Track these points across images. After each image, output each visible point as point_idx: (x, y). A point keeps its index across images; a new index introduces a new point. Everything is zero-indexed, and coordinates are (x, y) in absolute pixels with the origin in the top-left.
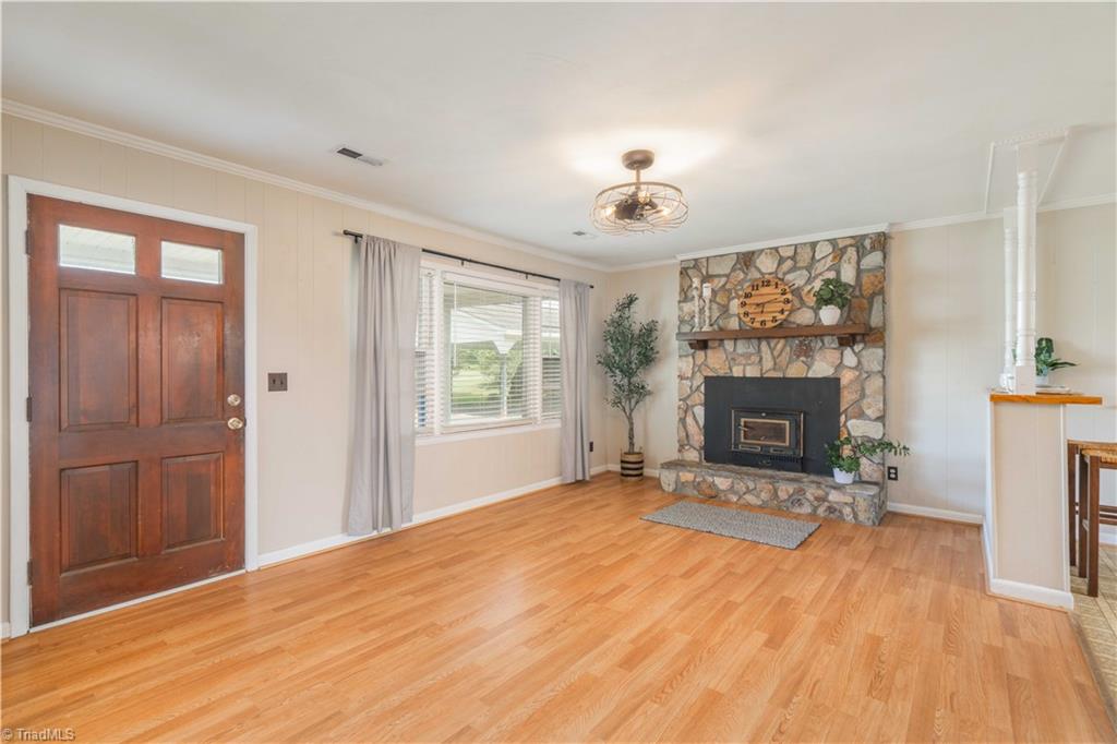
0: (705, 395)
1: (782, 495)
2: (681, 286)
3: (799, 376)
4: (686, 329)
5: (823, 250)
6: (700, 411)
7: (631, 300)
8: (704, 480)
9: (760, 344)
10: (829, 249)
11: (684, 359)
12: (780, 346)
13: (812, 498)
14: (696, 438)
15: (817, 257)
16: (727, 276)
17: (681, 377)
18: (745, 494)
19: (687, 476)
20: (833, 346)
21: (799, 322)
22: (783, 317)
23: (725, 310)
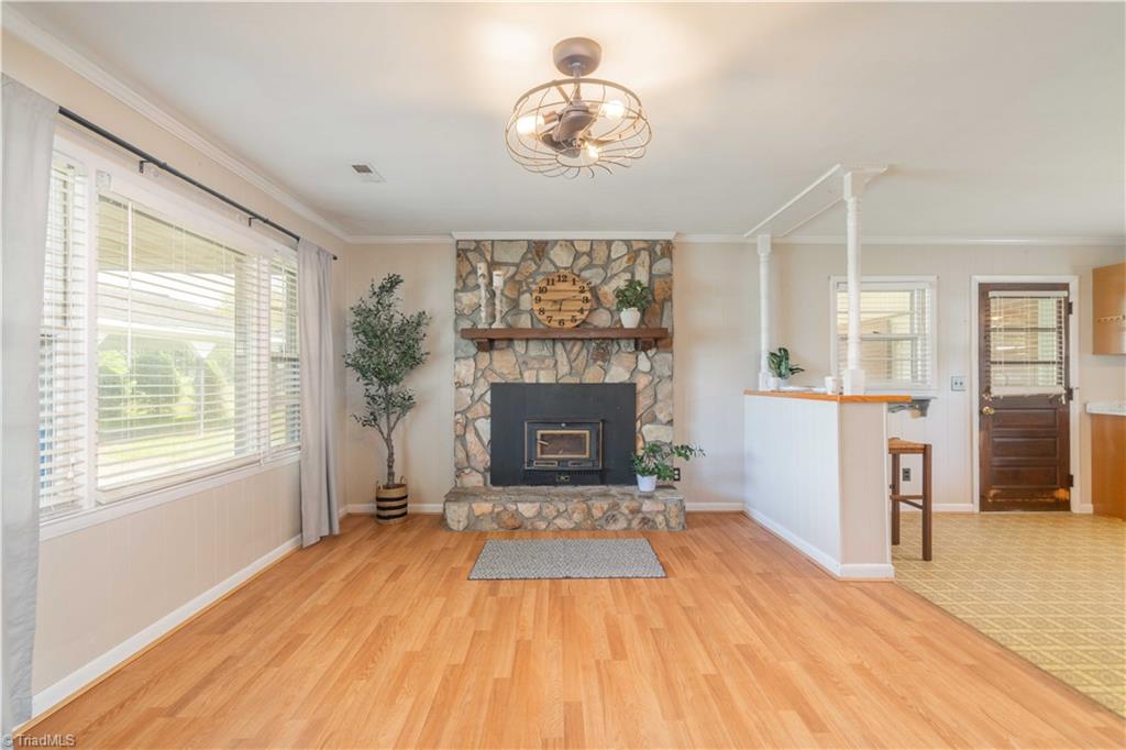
0: (492, 406)
1: (597, 513)
2: (458, 271)
3: (596, 381)
4: (466, 324)
5: (619, 251)
6: (484, 426)
7: (394, 282)
8: (505, 509)
9: (554, 344)
10: (624, 250)
11: (462, 362)
12: (576, 349)
13: (627, 512)
14: (480, 458)
15: (613, 256)
16: (517, 265)
17: (459, 385)
18: (554, 518)
19: (483, 507)
20: (629, 350)
21: (596, 323)
22: (583, 317)
23: (514, 305)
